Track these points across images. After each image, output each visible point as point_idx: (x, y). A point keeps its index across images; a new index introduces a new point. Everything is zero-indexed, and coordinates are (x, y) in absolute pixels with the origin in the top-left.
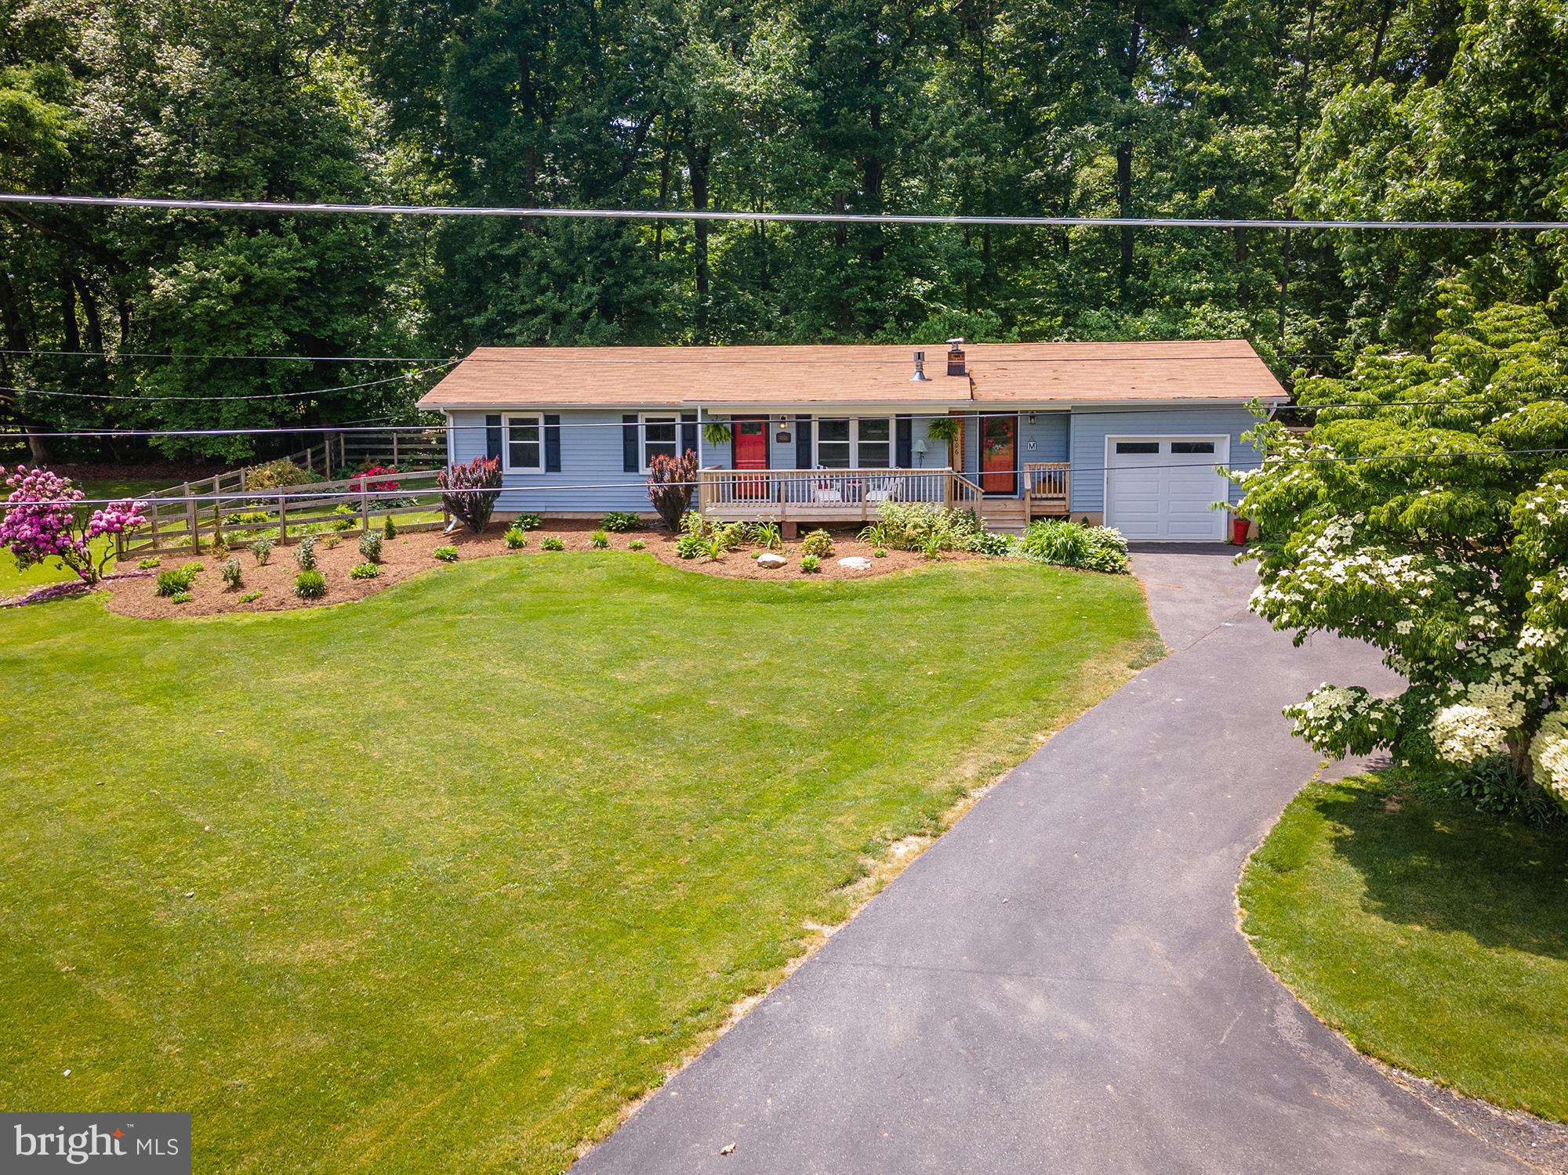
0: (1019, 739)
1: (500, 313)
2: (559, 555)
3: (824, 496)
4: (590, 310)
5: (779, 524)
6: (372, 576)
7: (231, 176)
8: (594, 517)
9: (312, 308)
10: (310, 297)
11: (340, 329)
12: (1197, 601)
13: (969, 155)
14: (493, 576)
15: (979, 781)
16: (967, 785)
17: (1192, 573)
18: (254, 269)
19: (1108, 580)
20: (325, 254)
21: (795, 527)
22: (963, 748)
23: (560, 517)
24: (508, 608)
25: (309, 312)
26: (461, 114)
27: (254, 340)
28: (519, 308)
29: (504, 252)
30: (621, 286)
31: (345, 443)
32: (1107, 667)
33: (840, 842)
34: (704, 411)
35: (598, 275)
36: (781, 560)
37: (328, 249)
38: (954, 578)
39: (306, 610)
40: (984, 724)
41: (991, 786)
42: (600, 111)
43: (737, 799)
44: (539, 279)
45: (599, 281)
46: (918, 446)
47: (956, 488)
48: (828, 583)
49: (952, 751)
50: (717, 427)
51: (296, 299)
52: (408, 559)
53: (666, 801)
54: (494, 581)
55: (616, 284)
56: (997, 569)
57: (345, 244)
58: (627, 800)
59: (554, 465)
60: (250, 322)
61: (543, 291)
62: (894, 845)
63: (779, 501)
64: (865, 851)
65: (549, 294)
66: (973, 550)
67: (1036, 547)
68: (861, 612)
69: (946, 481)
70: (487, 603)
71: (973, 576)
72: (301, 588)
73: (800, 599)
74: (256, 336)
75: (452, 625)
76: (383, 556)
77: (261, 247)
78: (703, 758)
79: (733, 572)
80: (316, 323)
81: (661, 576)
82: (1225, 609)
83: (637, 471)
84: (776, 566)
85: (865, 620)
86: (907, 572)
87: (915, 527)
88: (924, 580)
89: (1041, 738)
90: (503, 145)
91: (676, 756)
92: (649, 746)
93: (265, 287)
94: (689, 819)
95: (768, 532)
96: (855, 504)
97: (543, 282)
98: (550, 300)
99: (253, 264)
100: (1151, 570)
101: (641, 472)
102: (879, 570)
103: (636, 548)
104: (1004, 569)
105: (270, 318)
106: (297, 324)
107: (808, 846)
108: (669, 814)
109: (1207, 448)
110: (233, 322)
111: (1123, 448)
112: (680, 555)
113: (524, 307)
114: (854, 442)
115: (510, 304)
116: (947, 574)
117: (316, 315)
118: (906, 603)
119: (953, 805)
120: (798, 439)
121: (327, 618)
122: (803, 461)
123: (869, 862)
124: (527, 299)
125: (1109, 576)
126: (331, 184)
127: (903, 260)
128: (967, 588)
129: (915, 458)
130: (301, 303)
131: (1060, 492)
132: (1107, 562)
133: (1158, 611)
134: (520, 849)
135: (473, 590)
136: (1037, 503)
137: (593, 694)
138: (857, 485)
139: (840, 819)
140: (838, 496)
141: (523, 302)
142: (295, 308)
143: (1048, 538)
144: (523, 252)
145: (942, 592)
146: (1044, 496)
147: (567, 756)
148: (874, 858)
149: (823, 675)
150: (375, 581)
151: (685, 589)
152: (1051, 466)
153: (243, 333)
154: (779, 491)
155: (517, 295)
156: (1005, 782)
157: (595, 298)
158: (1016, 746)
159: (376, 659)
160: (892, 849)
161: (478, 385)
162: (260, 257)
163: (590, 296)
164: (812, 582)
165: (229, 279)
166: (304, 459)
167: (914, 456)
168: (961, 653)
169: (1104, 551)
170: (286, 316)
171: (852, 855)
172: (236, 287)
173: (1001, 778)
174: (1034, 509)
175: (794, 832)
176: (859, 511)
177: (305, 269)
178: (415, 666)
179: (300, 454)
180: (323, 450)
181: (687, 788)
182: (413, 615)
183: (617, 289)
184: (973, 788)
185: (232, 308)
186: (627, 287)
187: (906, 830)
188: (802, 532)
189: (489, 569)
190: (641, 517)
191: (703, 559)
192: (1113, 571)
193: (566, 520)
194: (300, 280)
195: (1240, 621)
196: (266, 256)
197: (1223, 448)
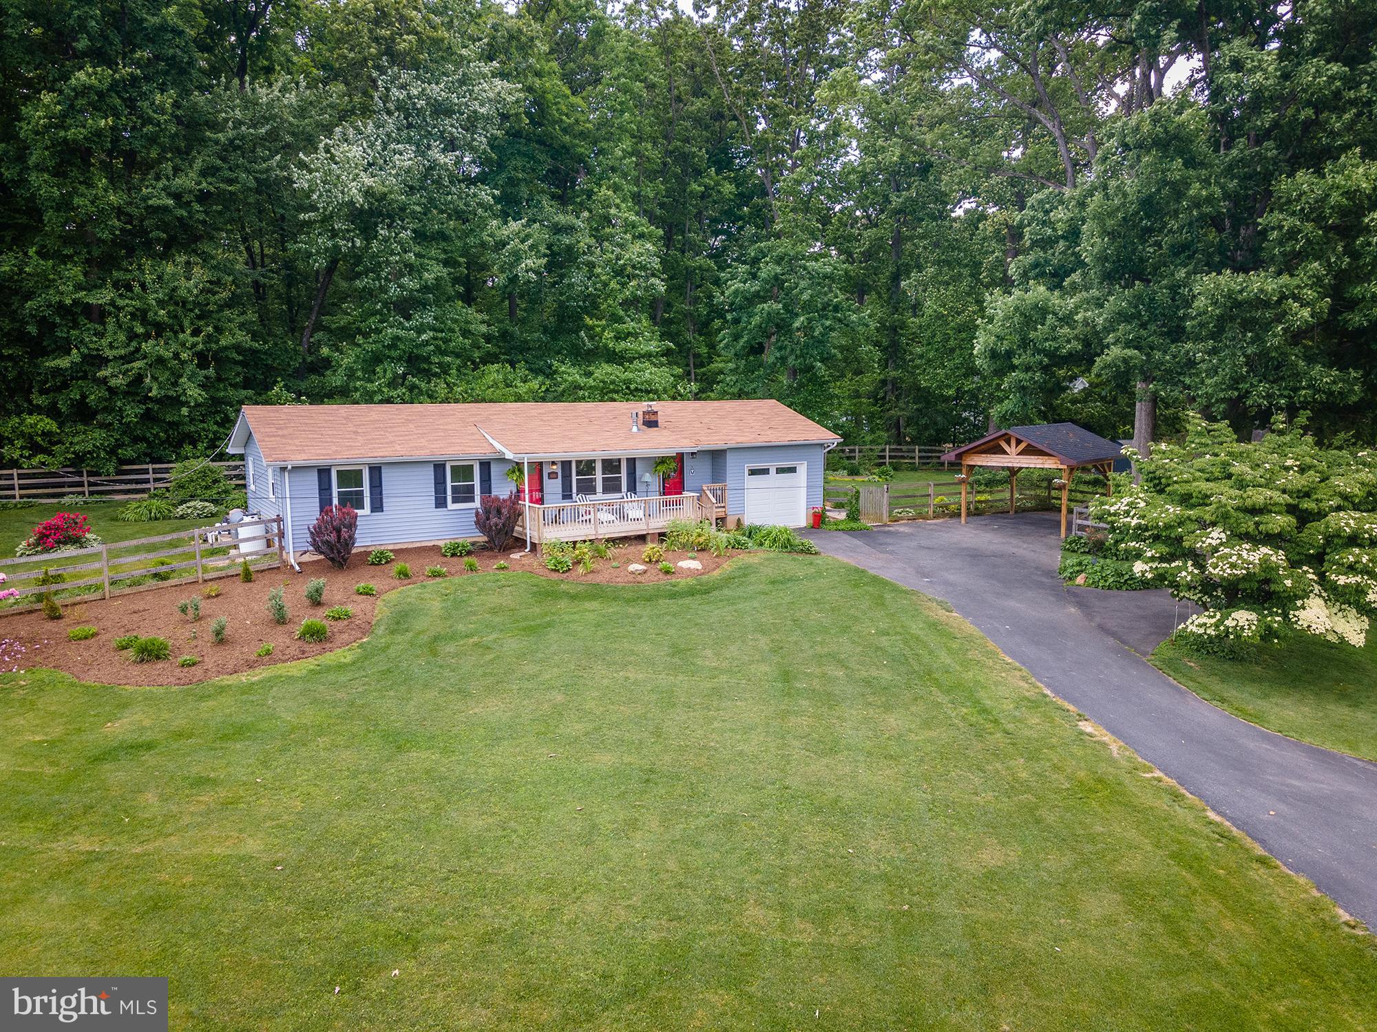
16: (1037, 691)
22: (991, 672)
33: (1062, 733)
39: (333, 654)
46: (641, 478)
59: (377, 507)
62: (1082, 728)
64: (1081, 734)
83: (446, 507)
101: (449, 508)
103: (502, 568)
109: (792, 470)
111: (753, 472)
114: (599, 476)
120: (563, 477)
122: (567, 495)
123: (1095, 739)
139: (1033, 722)
148: (1092, 737)
152: (716, 487)
160: (1086, 731)
167: (638, 485)
171: (1082, 738)
189: (422, 598)
191: (581, 572)
197: (802, 469)
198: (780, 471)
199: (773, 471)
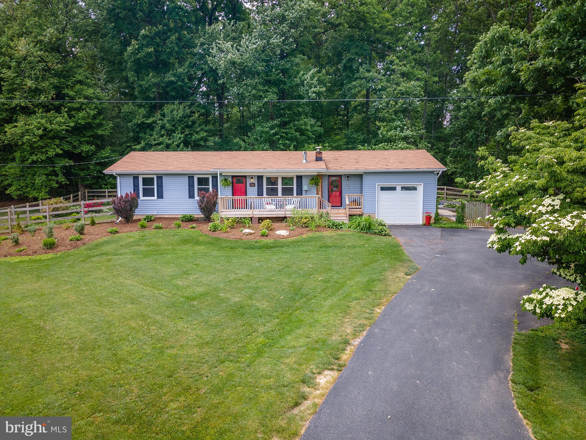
0: (368, 311)
1: (146, 144)
2: (161, 231)
3: (269, 207)
4: (180, 143)
5: (251, 218)
6: (78, 240)
7: (39, 90)
8: (177, 217)
9: (72, 141)
10: (72, 138)
11: (84, 150)
12: (422, 246)
13: (320, 88)
14: (132, 240)
15: (355, 335)
16: (349, 337)
17: (415, 236)
18: (48, 125)
19: (384, 239)
20: (78, 121)
21: (257, 219)
22: (343, 317)
23: (163, 216)
24: (135, 253)
25: (72, 143)
26: (132, 71)
27: (49, 152)
28: (154, 143)
29: (147, 122)
30: (191, 134)
31: (88, 193)
32: (395, 275)
33: (289, 376)
34: (221, 174)
35: (183, 131)
36: (252, 232)
37: (79, 119)
38: (323, 238)
39: (45, 255)
40: (349, 303)
41: (361, 338)
42: (184, 70)
43: (233, 348)
44: (161, 132)
45: (183, 132)
46: (305, 188)
47: (321, 203)
48: (272, 241)
49: (338, 318)
50: (226, 180)
51: (67, 138)
52: (96, 233)
53: (196, 350)
54: (131, 242)
55: (190, 134)
56: (340, 235)
57: (86, 118)
58: (175, 351)
59: (160, 196)
60: (47, 145)
61: (162, 136)
62: (319, 377)
63: (251, 209)
64: (303, 382)
65: (165, 137)
66: (329, 227)
67: (354, 226)
68: (286, 252)
69: (317, 200)
70: (127, 251)
71: (331, 237)
72: (45, 245)
73: (260, 248)
74: (49, 151)
75: (109, 260)
76: (85, 231)
77: (51, 117)
78: (216, 326)
79: (233, 237)
80: (74, 147)
81: (201, 239)
82: (434, 249)
83: (194, 198)
84: (251, 234)
85: (288, 256)
86: (304, 236)
87: (306, 218)
88: (310, 240)
89: (379, 311)
90: (147, 82)
91: (203, 324)
92: (190, 319)
93: (53, 132)
94: (207, 362)
95: (247, 221)
96: (281, 210)
97: (162, 133)
98: (166, 140)
99: (47, 123)
100: (399, 235)
101: (196, 199)
102: (293, 235)
103: (193, 228)
104: (342, 235)
105: (55, 145)
106: (67, 147)
107: (272, 379)
108: (196, 359)
109: (415, 189)
110: (40, 146)
111: (383, 189)
112: (211, 230)
113: (155, 142)
114: (280, 187)
115: (150, 141)
116: (320, 237)
117: (74, 144)
118: (304, 249)
119: (344, 350)
120: (258, 185)
121: (55, 259)
122: (260, 193)
123: (306, 389)
124: (156, 139)
125: (384, 237)
126: (80, 95)
127: (295, 126)
128: (329, 242)
129: (304, 192)
130: (69, 139)
131: (359, 205)
132: (382, 231)
133: (407, 251)
134: (110, 387)
135: (122, 246)
136: (351, 210)
137: (166, 292)
138: (282, 203)
139: (288, 361)
140: (275, 207)
141: (155, 140)
142: (66, 141)
143: (358, 222)
144: (155, 122)
145: (319, 244)
146: (353, 207)
147: (148, 325)
148: (309, 387)
149: (272, 280)
150: (79, 242)
151: (211, 244)
152: (355, 196)
153: (44, 150)
154: (251, 205)
155: (152, 138)
156: (367, 335)
157: (182, 139)
158: (368, 315)
159: (69, 276)
160: (318, 380)
161: (130, 164)
162: (51, 121)
163: (180, 138)
164: (265, 240)
165: (38, 129)
166: (69, 198)
167: (303, 192)
168: (331, 269)
169: (381, 227)
170: (62, 144)
171: (296, 386)
172: (40, 132)
173: (365, 333)
174: (350, 212)
175: (264, 370)
176: (283, 213)
177: (69, 126)
178: (87, 279)
179: (68, 196)
180: (78, 195)
181: (207, 343)
182: (94, 256)
183: (189, 136)
184: (353, 339)
185: (38, 141)
186: (194, 135)
187: (323, 367)
188: (260, 221)
189: (130, 237)
190: (196, 216)
191: (220, 232)
192: (385, 235)
193: (165, 218)
194: (67, 131)
195: (442, 254)
196: (53, 120)
197: (421, 189)
198: (404, 188)
199: (399, 188)
